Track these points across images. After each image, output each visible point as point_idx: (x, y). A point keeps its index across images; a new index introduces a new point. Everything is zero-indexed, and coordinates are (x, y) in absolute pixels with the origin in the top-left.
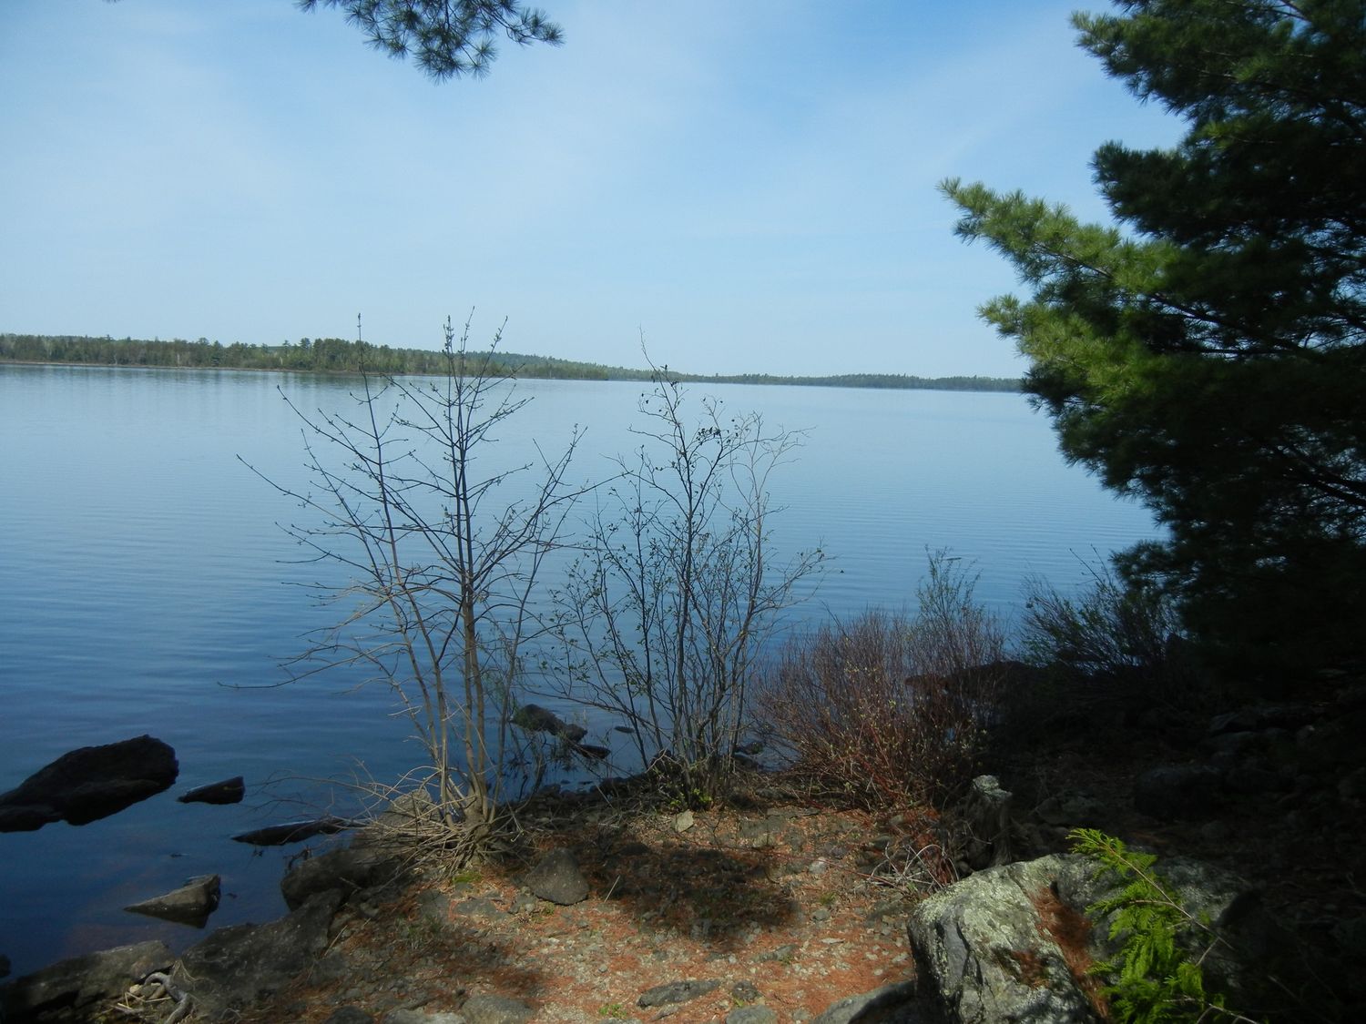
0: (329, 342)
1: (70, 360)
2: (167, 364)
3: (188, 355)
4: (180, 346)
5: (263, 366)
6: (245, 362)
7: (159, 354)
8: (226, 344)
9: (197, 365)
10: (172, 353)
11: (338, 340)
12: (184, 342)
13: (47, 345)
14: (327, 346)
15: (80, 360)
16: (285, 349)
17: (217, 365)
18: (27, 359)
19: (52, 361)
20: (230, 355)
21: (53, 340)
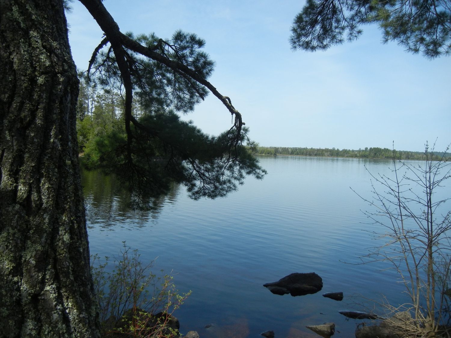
0: (374, 148)
1: (296, 154)
2: (323, 156)
3: (329, 153)
4: (327, 150)
5: (352, 156)
6: (346, 155)
7: (320, 153)
8: (341, 149)
9: (331, 156)
10: (324, 152)
11: (377, 148)
12: (328, 149)
13: (290, 150)
14: (374, 150)
15: (298, 154)
16: (359, 151)
17: (337, 156)
18: (284, 154)
19: (291, 155)
20: (342, 153)
21: (291, 148)
